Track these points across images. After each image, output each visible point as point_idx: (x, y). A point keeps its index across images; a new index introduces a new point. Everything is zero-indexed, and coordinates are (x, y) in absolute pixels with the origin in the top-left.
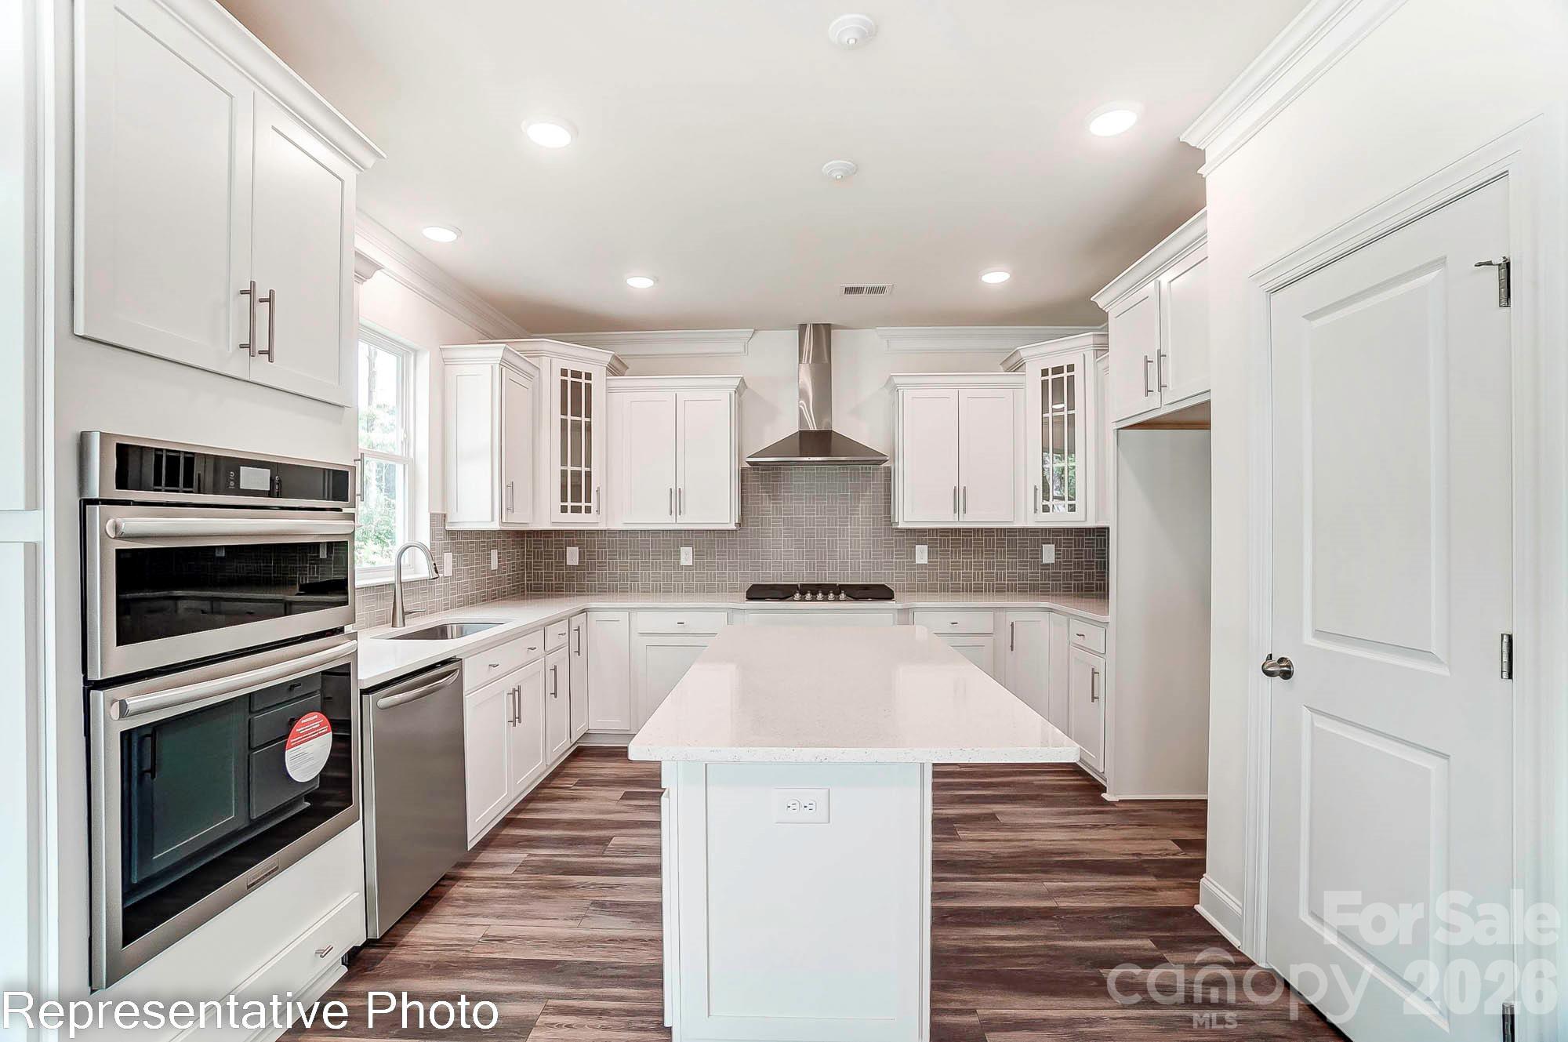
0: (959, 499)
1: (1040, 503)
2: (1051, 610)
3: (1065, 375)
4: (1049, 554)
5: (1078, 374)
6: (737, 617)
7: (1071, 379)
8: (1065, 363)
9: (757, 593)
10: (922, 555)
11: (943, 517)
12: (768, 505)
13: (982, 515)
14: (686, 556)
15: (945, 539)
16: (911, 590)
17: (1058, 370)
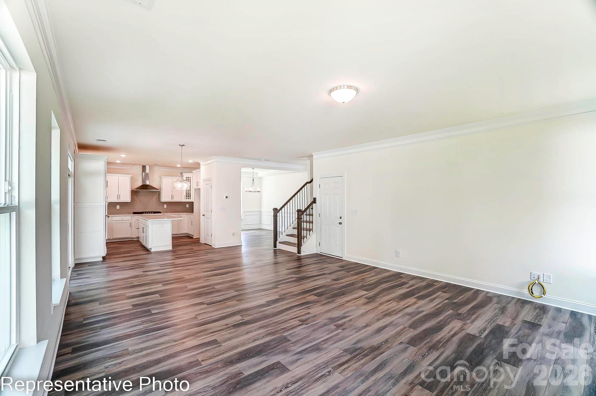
0: (172, 197)
1: (186, 198)
2: (187, 214)
3: (190, 178)
4: (187, 206)
5: (191, 178)
6: (133, 217)
7: (190, 179)
8: (190, 177)
9: (134, 213)
10: (165, 206)
11: (169, 200)
12: (136, 197)
13: (176, 200)
14: (118, 207)
15: (168, 203)
16: (164, 212)
17: (188, 177)
